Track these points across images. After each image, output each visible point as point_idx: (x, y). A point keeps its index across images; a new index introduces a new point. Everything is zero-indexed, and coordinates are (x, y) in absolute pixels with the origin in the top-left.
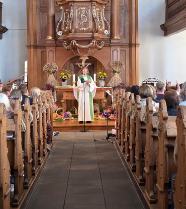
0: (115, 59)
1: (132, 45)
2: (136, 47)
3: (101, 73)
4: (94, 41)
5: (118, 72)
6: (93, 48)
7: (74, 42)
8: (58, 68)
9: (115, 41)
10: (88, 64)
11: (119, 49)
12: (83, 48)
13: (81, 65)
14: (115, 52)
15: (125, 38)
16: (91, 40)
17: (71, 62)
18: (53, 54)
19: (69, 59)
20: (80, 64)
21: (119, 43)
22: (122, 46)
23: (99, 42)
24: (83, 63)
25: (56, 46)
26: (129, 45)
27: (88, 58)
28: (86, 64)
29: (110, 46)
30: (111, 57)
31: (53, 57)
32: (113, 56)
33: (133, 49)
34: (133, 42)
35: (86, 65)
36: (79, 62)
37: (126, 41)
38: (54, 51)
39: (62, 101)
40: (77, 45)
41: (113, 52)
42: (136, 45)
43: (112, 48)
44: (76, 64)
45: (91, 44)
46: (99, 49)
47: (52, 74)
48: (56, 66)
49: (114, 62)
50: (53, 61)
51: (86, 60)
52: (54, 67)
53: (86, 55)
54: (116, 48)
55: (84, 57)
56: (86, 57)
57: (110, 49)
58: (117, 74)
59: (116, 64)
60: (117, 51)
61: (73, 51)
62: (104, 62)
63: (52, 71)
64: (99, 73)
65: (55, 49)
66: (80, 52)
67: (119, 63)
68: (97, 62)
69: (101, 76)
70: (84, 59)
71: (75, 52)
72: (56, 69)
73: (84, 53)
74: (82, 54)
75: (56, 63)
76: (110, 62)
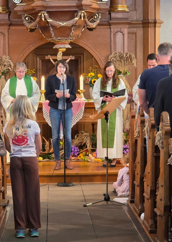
0: (119, 49)
1: (148, 23)
2: (155, 27)
3: (93, 74)
4: (82, 13)
5: (125, 74)
6: (79, 27)
7: (44, 15)
8: (12, 65)
9: (119, 16)
10: (69, 59)
11: (126, 31)
12: (62, 27)
13: (55, 60)
14: (119, 36)
15: (135, 10)
16: (76, 11)
17: (37, 55)
18: (4, 40)
19: (32, 48)
20: (54, 58)
21: (127, 19)
22: (130, 24)
23: (91, 16)
24: (59, 57)
25: (10, 25)
26: (143, 23)
27: (69, 46)
28: (65, 57)
29: (110, 25)
30: (111, 45)
31: (4, 45)
32: (115, 43)
33: (151, 30)
34: (151, 18)
36: (52, 55)
37: (137, 16)
38: (6, 34)
40: (50, 20)
41: (115, 35)
42: (155, 23)
43: (114, 28)
44: (47, 58)
45: (76, 19)
46: (91, 30)
47: (3, 76)
48: (10, 61)
49: (117, 55)
50: (4, 53)
51: (65, 49)
52: (6, 64)
53: (66, 39)
54: (121, 28)
55: (62, 44)
56: (65, 44)
57: (109, 30)
58: (123, 77)
59: (120, 57)
60: (123, 34)
61: (42, 32)
62: (98, 55)
63: (2, 71)
64: (90, 74)
65: (8, 29)
66: (54, 34)
67: (126, 55)
68: (83, 54)
69: (93, 81)
70: (62, 48)
71: (45, 35)
72: (9, 68)
73: (63, 37)
74: (59, 39)
75: (9, 56)
76: (110, 54)
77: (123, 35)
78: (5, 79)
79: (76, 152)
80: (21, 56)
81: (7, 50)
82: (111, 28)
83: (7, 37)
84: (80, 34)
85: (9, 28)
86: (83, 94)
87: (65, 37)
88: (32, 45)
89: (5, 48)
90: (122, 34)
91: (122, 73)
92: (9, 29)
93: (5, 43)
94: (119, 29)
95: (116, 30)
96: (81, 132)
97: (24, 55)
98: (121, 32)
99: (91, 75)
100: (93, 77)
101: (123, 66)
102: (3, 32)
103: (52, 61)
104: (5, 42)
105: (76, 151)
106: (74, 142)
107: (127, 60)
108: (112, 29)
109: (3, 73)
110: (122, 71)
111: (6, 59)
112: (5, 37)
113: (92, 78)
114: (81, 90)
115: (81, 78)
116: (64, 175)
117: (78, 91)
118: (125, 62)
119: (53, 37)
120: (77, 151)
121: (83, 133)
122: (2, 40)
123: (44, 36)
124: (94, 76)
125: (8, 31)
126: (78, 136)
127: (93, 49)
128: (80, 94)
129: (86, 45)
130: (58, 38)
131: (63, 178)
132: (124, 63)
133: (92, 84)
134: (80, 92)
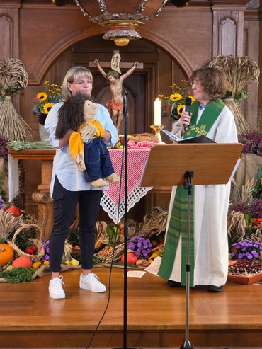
3: (179, 96)
5: (238, 96)
8: (26, 75)
11: (241, 16)
13: (108, 70)
18: (12, 29)
20: (106, 65)
24: (115, 63)
27: (137, 35)
28: (126, 65)
29: (211, 4)
30: (212, 41)
31: (11, 39)
32: (220, 39)
35: (124, 71)
38: (16, 18)
39: (38, 196)
41: (219, 23)
43: (219, 11)
44: (91, 64)
47: (8, 98)
48: (22, 68)
49: (225, 61)
50: (11, 53)
51: (128, 41)
52: (14, 73)
53: (131, 19)
54: (231, 11)
55: (123, 28)
56: (129, 28)
57: (210, 14)
58: (234, 102)
59: (230, 66)
60: (235, 21)
61: (80, 4)
62: (188, 61)
63: (6, 87)
64: (172, 96)
65: (19, 9)
66: (105, 4)
67: (242, 62)
68: (156, 64)
69: (179, 109)
70: (122, 37)
71: (87, 9)
72: (20, 82)
73: (124, 12)
74: (116, 18)
75: (20, 58)
76: (210, 59)
77: (236, 24)
78: (13, 102)
79: (146, 249)
80: (43, 59)
81: (16, 48)
82: (212, 11)
83: (16, 23)
84: (160, 10)
85: (21, 6)
86: (159, 134)
87: (128, 13)
88: (63, 40)
89: (13, 44)
90: (232, 22)
91: (233, 95)
92: (21, 8)
93: (13, 35)
94: (228, 13)
95: (222, 14)
96: (156, 209)
97: (50, 58)
98: (231, 19)
99: (175, 98)
100: (178, 101)
101: (235, 82)
102: (10, 13)
103: (101, 70)
104: (13, 32)
105: (146, 247)
106: (141, 228)
107: (242, 71)
108: (214, 12)
109: (8, 92)
110: (234, 92)
111: (15, 64)
112: (13, 25)
113: (178, 103)
114: (157, 127)
115: (158, 104)
116: (123, 329)
117: (151, 127)
118: (239, 75)
119: (102, 13)
120: (148, 248)
121: (160, 210)
122: (8, 29)
123: (85, 11)
124: (181, 100)
125: (19, 12)
126: (149, 217)
127: (179, 50)
128: (155, 134)
129: (167, 42)
130: (114, 15)
131: (121, 336)
132: (237, 77)
133: (177, 114)
134: (155, 129)
